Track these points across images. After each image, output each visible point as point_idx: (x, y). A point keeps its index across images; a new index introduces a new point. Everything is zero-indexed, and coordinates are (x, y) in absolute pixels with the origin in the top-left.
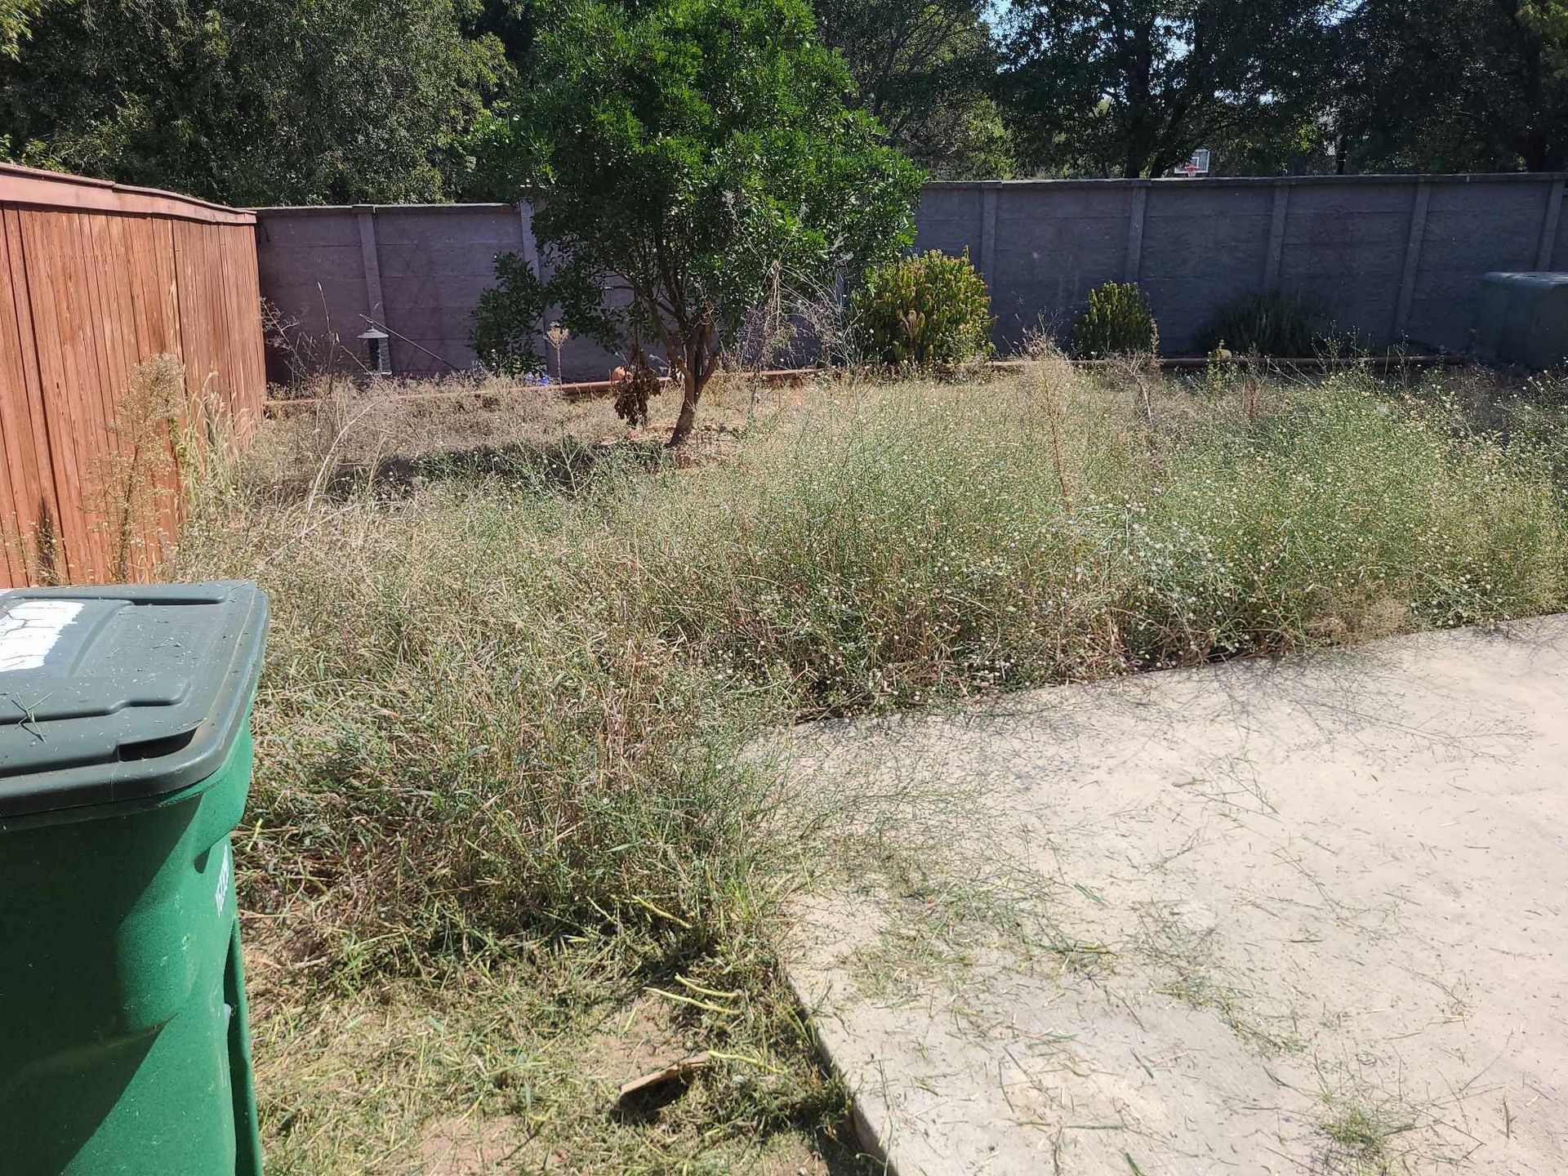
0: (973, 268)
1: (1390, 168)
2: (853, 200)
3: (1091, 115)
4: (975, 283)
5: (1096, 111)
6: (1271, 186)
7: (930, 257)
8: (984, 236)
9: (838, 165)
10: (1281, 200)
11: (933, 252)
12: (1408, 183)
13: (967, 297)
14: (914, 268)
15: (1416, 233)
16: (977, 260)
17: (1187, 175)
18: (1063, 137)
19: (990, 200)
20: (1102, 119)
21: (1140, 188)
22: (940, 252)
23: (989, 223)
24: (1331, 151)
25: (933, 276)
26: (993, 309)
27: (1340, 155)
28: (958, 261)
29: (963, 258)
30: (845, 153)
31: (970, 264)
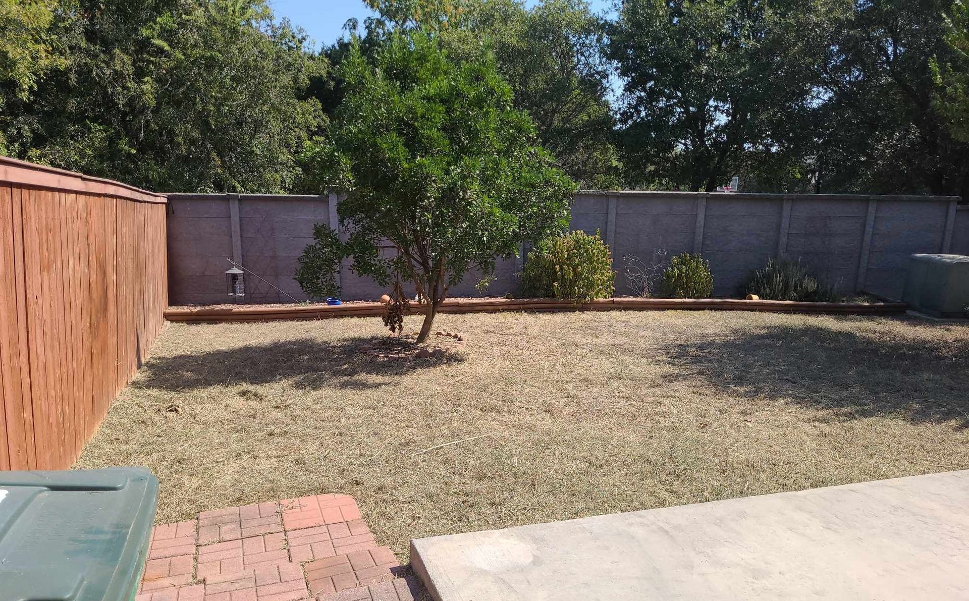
0: (602, 242)
1: (846, 191)
2: (534, 199)
3: (670, 155)
4: (603, 251)
5: (673, 153)
6: (781, 199)
7: (576, 234)
8: (609, 224)
9: (525, 178)
10: (787, 208)
11: (578, 232)
12: (861, 200)
13: (599, 259)
14: (567, 240)
15: (869, 229)
16: (604, 238)
17: (724, 192)
18: (652, 168)
19: (613, 203)
20: (677, 157)
21: (702, 198)
22: (582, 232)
23: (612, 217)
24: (813, 181)
25: (578, 245)
26: (614, 267)
27: (818, 182)
28: (593, 237)
29: (597, 236)
30: (529, 172)
31: (600, 240)
